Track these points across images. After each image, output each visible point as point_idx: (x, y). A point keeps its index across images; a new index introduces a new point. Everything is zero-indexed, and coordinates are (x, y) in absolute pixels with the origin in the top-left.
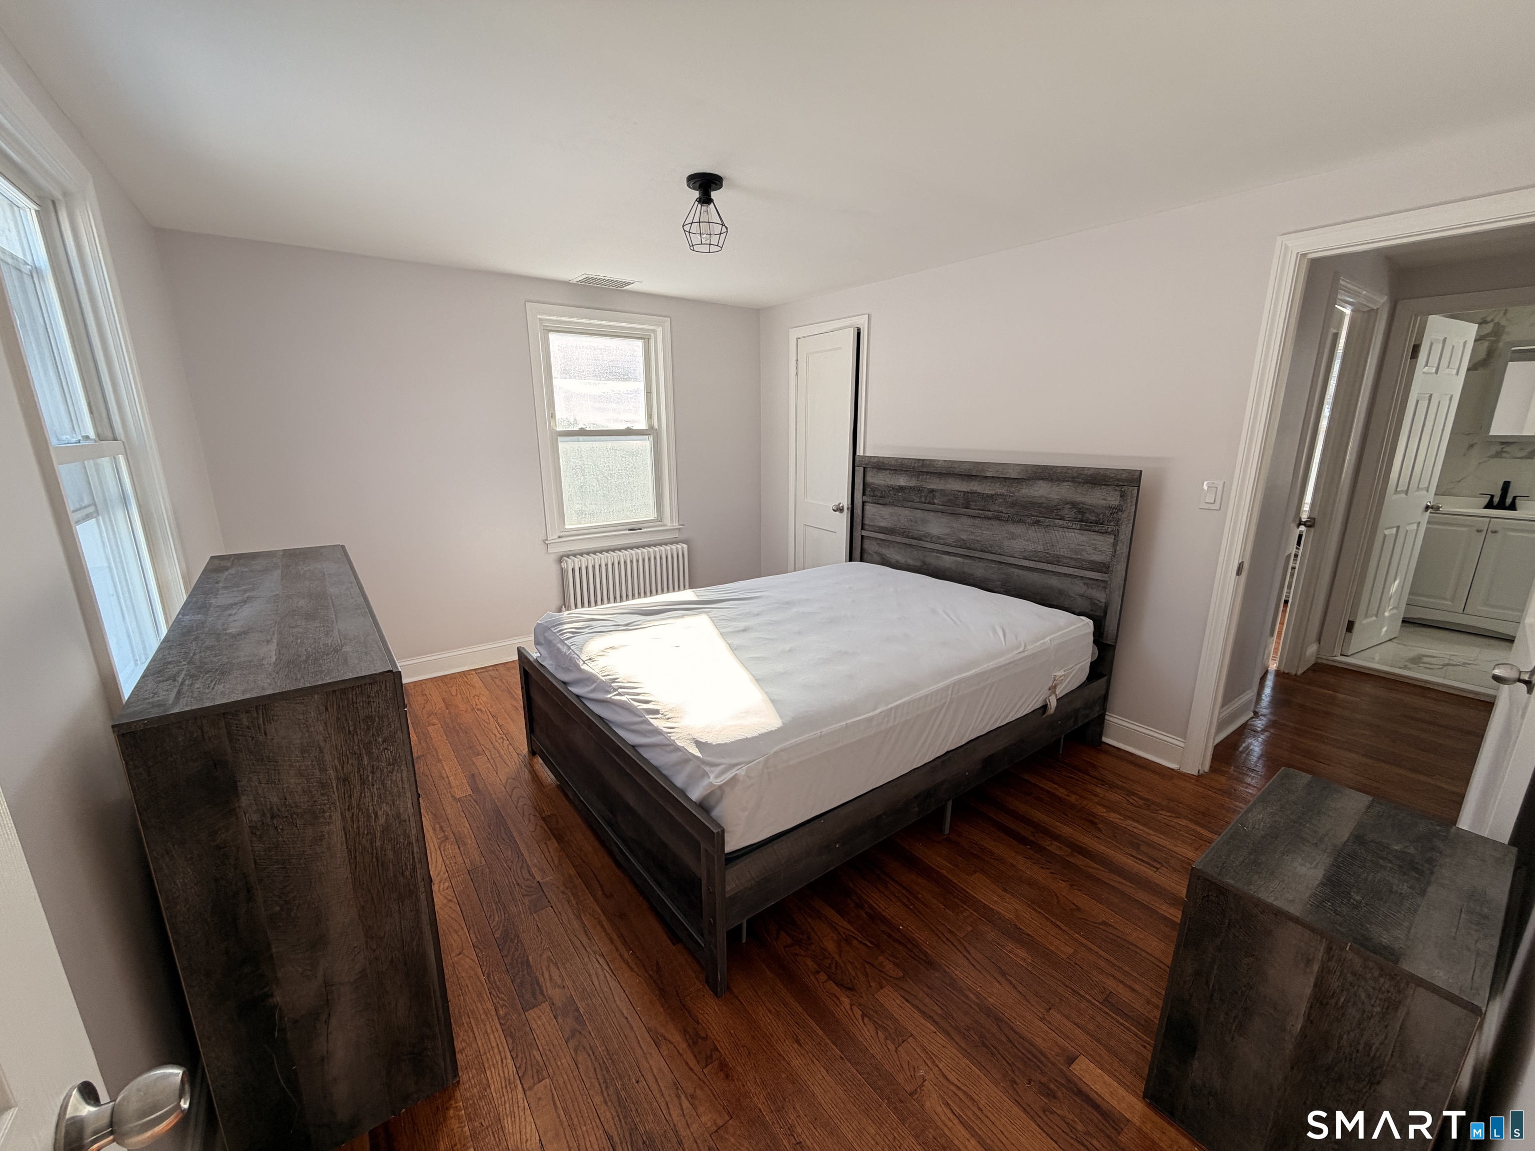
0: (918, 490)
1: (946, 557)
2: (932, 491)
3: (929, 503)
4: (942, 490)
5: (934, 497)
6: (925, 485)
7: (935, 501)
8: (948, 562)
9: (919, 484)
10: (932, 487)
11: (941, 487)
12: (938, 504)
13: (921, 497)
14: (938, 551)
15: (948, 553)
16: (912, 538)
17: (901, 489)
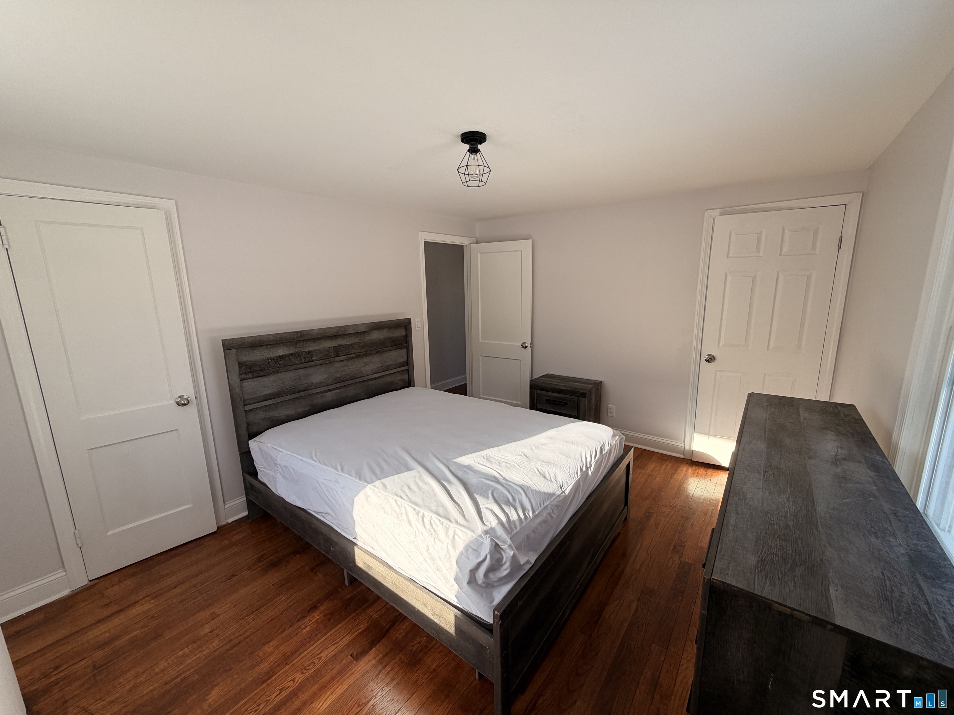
0: (298, 355)
1: (329, 394)
2: (310, 352)
3: (309, 362)
4: (317, 350)
5: (312, 356)
6: (303, 350)
7: (314, 359)
8: (330, 396)
9: (297, 350)
10: (309, 349)
11: (316, 348)
12: (316, 360)
13: (301, 359)
14: (322, 392)
15: (330, 390)
16: (299, 392)
17: (281, 358)
